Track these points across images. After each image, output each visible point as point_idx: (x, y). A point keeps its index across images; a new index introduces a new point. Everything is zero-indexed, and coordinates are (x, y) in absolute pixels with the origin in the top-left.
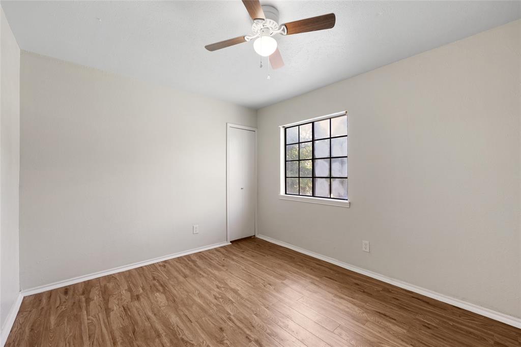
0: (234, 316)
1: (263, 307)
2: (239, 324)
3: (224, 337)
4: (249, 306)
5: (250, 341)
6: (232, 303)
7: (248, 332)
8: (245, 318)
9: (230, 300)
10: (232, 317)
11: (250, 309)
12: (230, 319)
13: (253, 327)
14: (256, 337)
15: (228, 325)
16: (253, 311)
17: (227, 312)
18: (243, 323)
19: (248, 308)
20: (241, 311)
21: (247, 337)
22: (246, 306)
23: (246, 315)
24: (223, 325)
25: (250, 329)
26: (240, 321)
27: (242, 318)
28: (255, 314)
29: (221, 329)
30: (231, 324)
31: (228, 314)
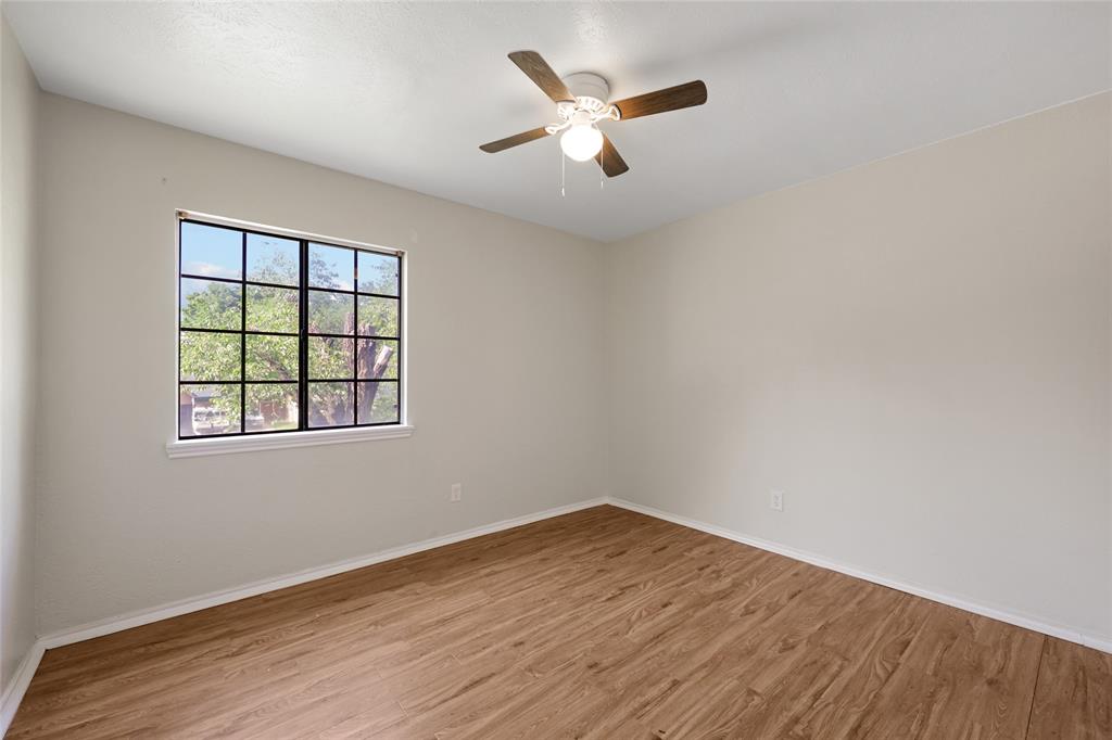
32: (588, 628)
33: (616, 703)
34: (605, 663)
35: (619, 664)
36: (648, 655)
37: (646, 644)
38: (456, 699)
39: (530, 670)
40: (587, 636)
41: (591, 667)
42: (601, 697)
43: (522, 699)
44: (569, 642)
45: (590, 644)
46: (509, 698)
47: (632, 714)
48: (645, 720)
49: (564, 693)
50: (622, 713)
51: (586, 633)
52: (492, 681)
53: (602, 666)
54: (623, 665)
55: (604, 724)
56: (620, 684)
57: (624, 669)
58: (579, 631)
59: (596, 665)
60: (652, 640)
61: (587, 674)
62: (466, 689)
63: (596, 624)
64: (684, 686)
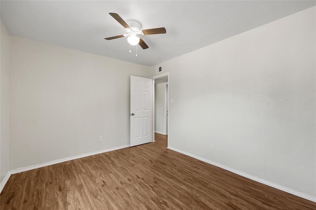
0: (150, 189)
1: (130, 195)
2: (147, 185)
3: (154, 180)
4: (140, 196)
5: (142, 178)
6: (152, 199)
7: (142, 181)
8: (143, 188)
9: (154, 201)
10: (150, 188)
11: (140, 194)
12: (152, 187)
13: (140, 184)
14: (139, 179)
15: (152, 184)
16: (138, 192)
17: (154, 191)
18: (145, 185)
19: (141, 194)
20: (145, 192)
21: (143, 179)
22: (142, 196)
23: (143, 190)
24: (155, 184)
25: (141, 183)
26: (146, 186)
27: (145, 188)
28: (137, 190)
29: (156, 183)
30: (151, 185)
31: (153, 190)
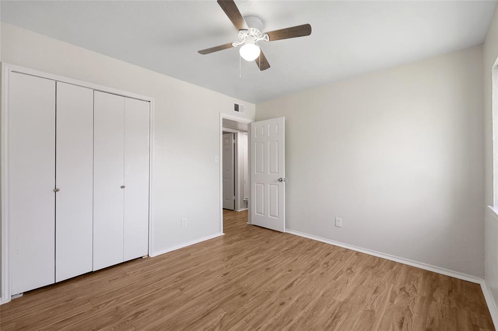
32: (248, 317)
33: (235, 283)
34: (238, 297)
35: (233, 296)
36: (218, 302)
37: (215, 309)
38: (293, 280)
39: (271, 292)
40: (248, 311)
41: (245, 295)
42: (241, 284)
43: (270, 282)
44: (257, 307)
45: (246, 306)
46: (274, 282)
47: (231, 280)
48: (227, 279)
49: (254, 285)
50: (234, 280)
51: (249, 313)
52: (284, 287)
53: (240, 295)
54: (231, 296)
55: (240, 277)
56: (234, 289)
57: (231, 294)
58: (252, 314)
59: (243, 296)
60: (213, 311)
61: (247, 291)
62: (292, 284)
63: (243, 321)
64: (208, 289)
